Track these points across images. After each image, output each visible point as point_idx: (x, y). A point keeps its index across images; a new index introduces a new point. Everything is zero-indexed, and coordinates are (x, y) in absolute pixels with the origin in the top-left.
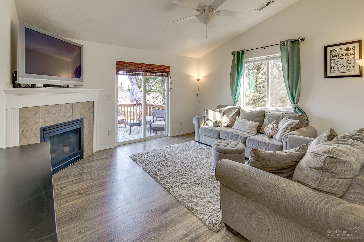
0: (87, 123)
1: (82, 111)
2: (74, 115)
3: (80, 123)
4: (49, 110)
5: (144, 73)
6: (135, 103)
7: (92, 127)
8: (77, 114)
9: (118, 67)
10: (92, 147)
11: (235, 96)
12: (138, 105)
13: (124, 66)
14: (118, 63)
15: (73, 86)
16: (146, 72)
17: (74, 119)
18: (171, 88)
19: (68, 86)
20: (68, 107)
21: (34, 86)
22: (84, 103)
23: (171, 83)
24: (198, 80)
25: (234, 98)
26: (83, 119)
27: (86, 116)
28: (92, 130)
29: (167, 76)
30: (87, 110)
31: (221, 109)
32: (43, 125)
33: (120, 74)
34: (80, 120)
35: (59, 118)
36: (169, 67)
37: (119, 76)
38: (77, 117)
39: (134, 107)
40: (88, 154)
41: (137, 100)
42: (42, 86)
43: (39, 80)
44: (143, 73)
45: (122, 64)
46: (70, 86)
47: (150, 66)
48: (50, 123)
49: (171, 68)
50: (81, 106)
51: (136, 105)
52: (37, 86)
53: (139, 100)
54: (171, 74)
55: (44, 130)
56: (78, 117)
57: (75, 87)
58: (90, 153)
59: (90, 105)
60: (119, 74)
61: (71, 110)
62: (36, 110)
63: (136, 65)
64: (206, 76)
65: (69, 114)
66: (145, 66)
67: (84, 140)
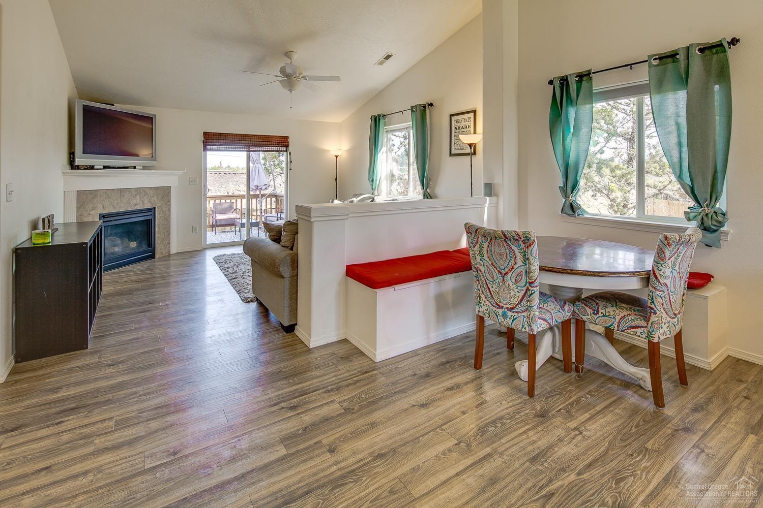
0: (160, 214)
1: (153, 198)
2: (141, 202)
3: (151, 213)
4: (110, 195)
5: (247, 148)
6: (258, 192)
7: (168, 219)
8: (146, 201)
9: (205, 141)
10: (168, 246)
11: (372, 181)
12: (263, 196)
13: (215, 138)
14: (206, 135)
15: (141, 168)
16: (250, 146)
17: (141, 207)
18: (291, 170)
19: (135, 168)
20: (133, 192)
21: (92, 168)
22: (156, 188)
23: (291, 162)
24: (337, 157)
25: (372, 183)
26: (155, 208)
27: (159, 206)
28: (169, 225)
29: (286, 151)
30: (160, 198)
31: (352, 199)
32: (103, 212)
33: (210, 150)
34: (149, 210)
35: (122, 205)
36: (287, 138)
37: (208, 153)
38: (145, 205)
39: (257, 199)
40: (162, 254)
41: (260, 187)
42: (102, 167)
43: (99, 161)
44: (245, 148)
45: (212, 136)
46: (137, 167)
47: (256, 138)
48: (110, 210)
49: (290, 140)
50: (151, 192)
51: (260, 196)
52: (95, 167)
53: (263, 189)
54: (290, 149)
55: (104, 217)
56: (147, 205)
57: (144, 168)
58: (165, 252)
59: (164, 192)
60: (208, 150)
61: (138, 197)
62: (95, 194)
63: (234, 137)
64: (349, 151)
65: (135, 201)
66: (247, 138)
67: (157, 235)
